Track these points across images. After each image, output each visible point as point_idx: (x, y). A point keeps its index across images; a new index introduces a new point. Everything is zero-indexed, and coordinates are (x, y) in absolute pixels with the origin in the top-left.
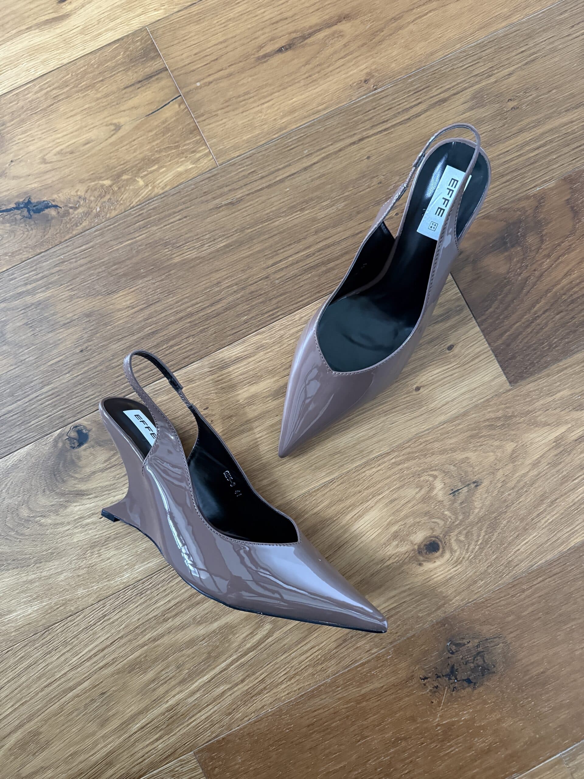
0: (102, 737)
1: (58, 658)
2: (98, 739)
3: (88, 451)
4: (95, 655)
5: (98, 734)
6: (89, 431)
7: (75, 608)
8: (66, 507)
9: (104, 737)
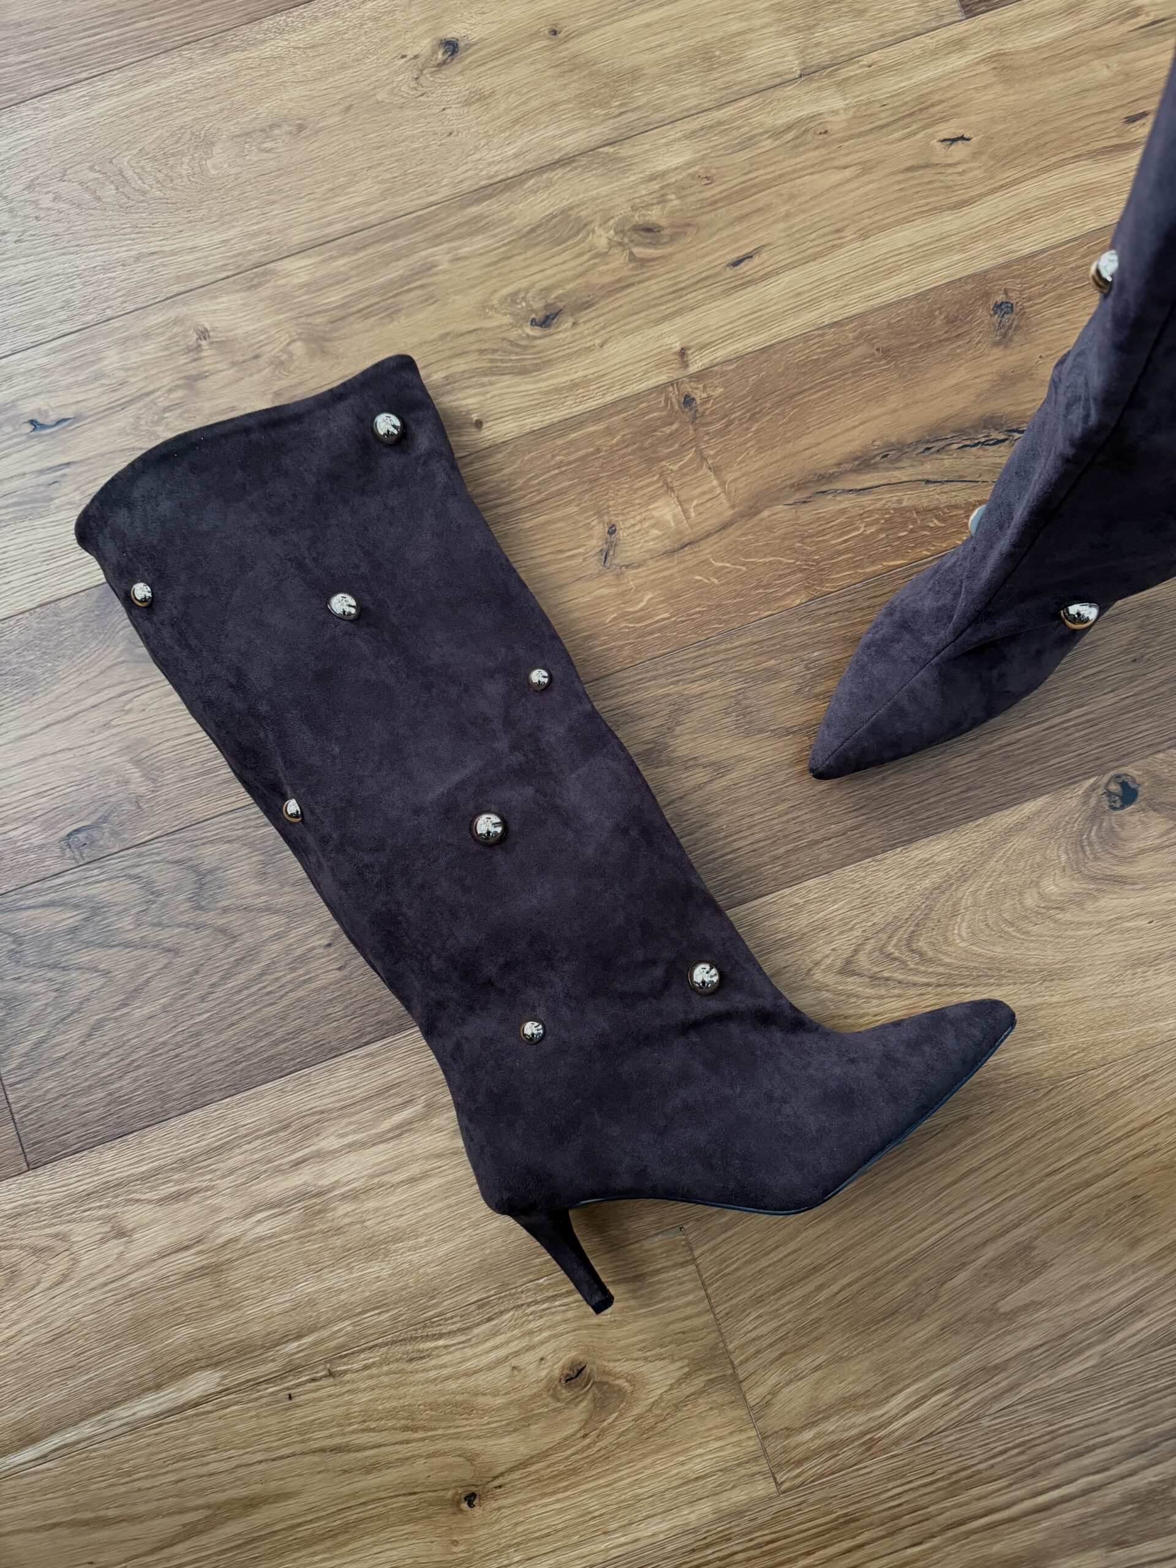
0: (1132, 1265)
1: (1069, 1133)
2: (1124, 1269)
3: (1137, 817)
4: (1128, 1135)
5: (1124, 1259)
6: (1139, 785)
7: (1103, 1058)
8: (1095, 898)
9: (1134, 1267)
